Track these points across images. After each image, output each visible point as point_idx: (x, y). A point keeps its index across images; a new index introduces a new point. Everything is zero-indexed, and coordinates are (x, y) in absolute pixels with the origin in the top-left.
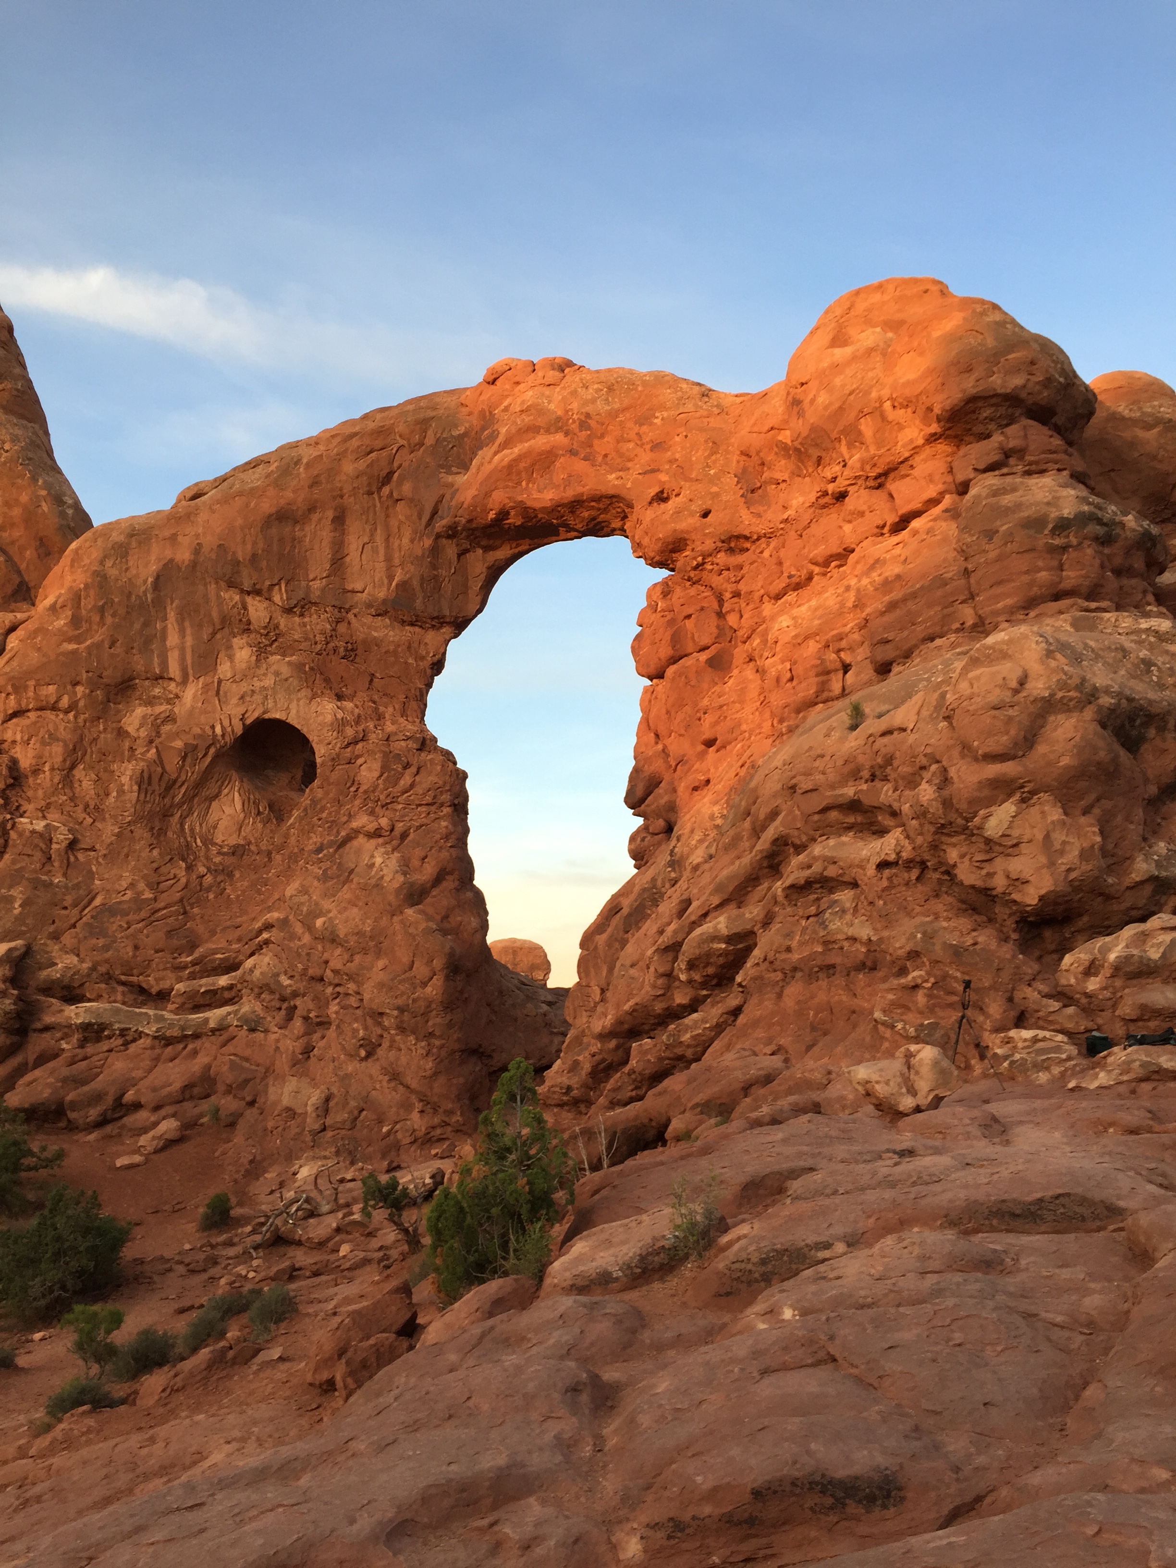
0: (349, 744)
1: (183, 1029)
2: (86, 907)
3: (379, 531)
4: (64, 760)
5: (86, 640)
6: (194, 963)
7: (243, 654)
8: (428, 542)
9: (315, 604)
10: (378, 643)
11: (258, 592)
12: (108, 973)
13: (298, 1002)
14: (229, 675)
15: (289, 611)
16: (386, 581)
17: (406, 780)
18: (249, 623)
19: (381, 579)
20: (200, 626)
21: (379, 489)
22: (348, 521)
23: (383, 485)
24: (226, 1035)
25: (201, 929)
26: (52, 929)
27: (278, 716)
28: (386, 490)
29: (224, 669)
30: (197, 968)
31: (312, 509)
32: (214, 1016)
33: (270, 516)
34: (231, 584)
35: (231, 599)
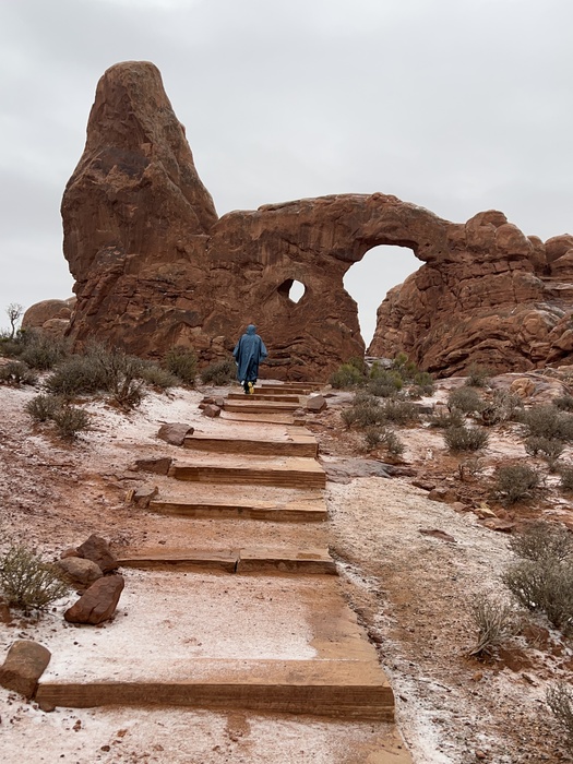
0: (324, 292)
3: (332, 232)
4: (227, 283)
5: (235, 249)
7: (286, 259)
8: (352, 240)
9: (311, 249)
10: (329, 263)
11: (295, 244)
13: (316, 358)
14: (281, 265)
15: (303, 250)
17: (343, 303)
18: (289, 252)
19: (330, 245)
20: (273, 250)
21: (335, 220)
22: (324, 228)
24: (290, 365)
28: (337, 221)
29: (279, 263)
31: (315, 223)
32: (286, 360)
33: (303, 224)
34: (287, 240)
35: (285, 245)
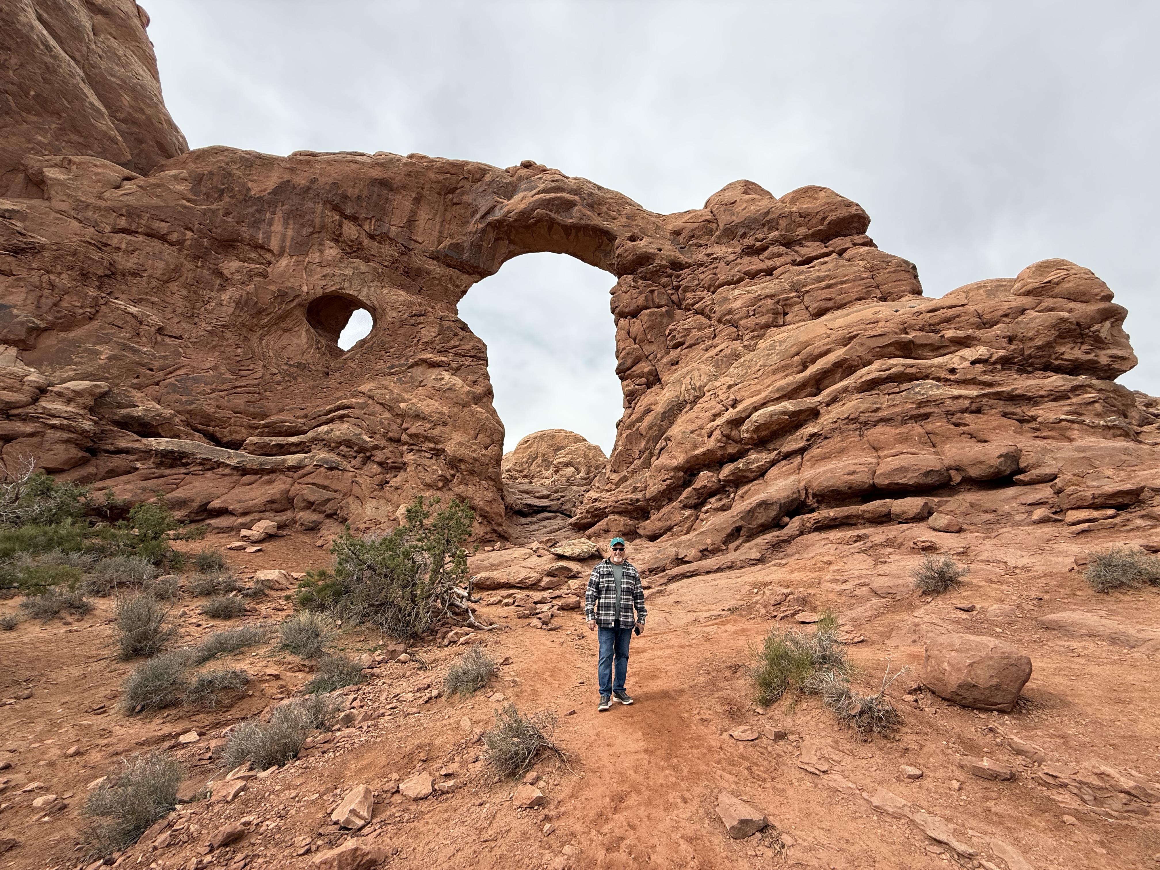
0: (415, 315)
1: (262, 464)
2: (171, 373)
3: (438, 216)
4: (164, 274)
5: (201, 205)
6: (265, 426)
7: (332, 252)
9: (391, 239)
10: (428, 273)
11: (354, 219)
12: (187, 421)
13: (376, 452)
14: (317, 261)
15: (372, 237)
16: (436, 243)
17: (455, 342)
18: (340, 235)
19: (433, 241)
20: (303, 225)
21: (446, 194)
22: (422, 203)
23: (449, 193)
24: (301, 472)
25: (272, 405)
26: (135, 381)
27: (351, 293)
28: (451, 196)
29: (314, 256)
30: (266, 430)
31: (404, 187)
32: (291, 459)
33: (376, 179)
35: (332, 217)
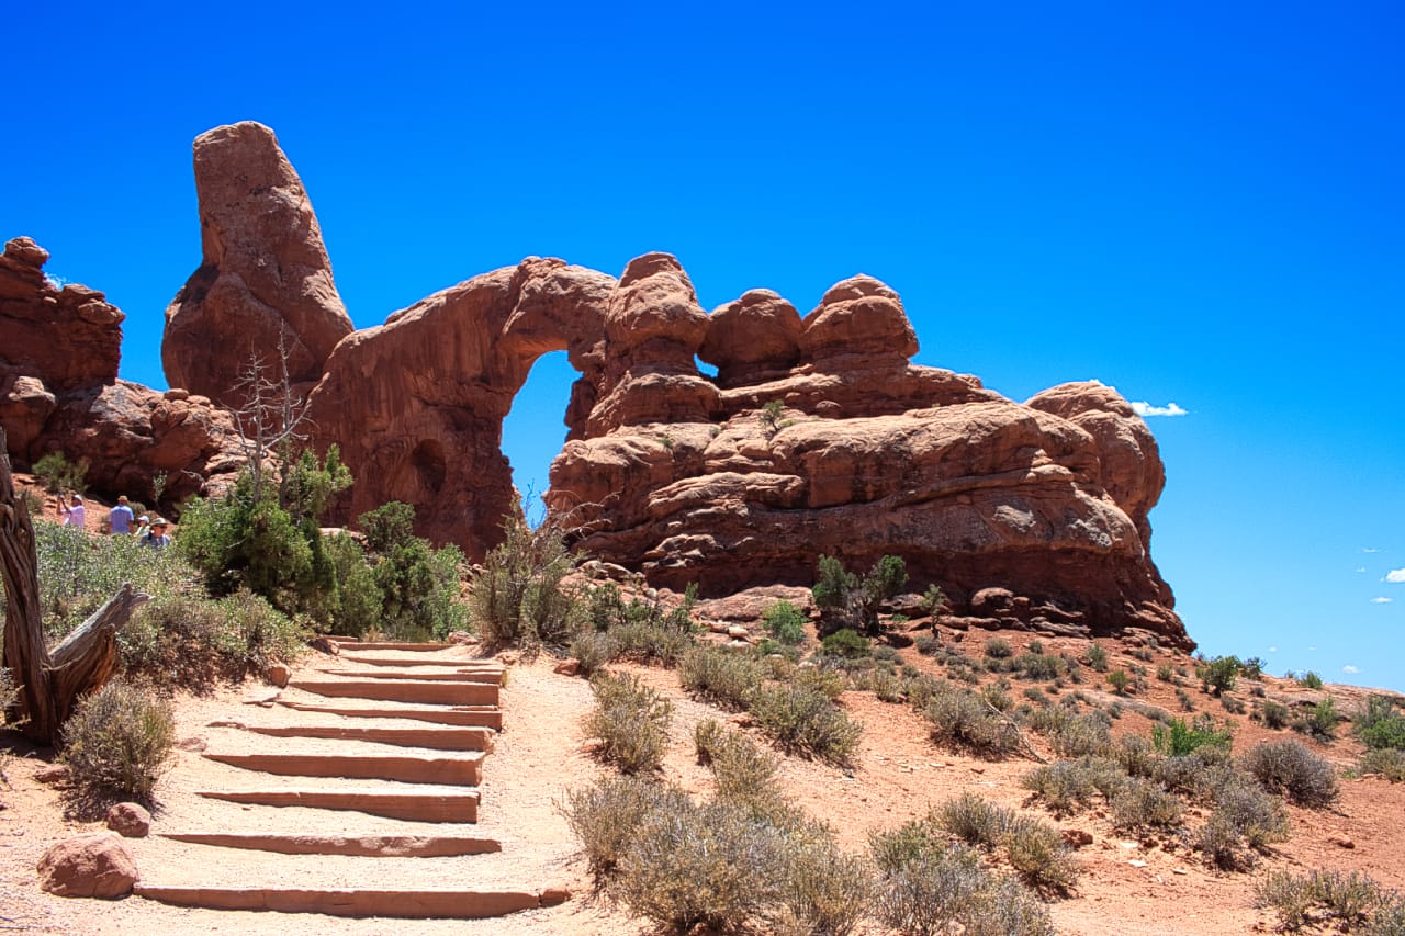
0: (459, 454)
7: (416, 406)
14: (410, 415)
19: (477, 365)
20: (395, 390)
22: (462, 336)
27: (433, 438)
34: (409, 369)
